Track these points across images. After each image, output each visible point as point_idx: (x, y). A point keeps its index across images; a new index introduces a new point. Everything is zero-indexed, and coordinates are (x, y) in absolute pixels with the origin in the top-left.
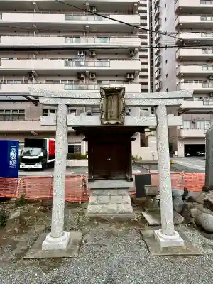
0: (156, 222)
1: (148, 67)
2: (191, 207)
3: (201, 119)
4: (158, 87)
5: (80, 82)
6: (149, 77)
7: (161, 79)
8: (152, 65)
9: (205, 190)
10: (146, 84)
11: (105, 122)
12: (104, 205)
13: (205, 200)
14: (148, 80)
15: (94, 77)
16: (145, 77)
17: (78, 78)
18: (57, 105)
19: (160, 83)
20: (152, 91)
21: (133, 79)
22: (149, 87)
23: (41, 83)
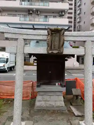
0: (80, 114)
1: (73, 7)
4: (78, 20)
5: (30, 16)
6: (73, 13)
7: (81, 15)
8: (75, 5)
10: (71, 18)
12: (47, 102)
14: (73, 16)
15: (39, 13)
16: (71, 13)
17: (29, 13)
18: (17, 39)
19: (80, 17)
20: (75, 23)
21: (63, 15)
22: (73, 20)
23: (4, 16)
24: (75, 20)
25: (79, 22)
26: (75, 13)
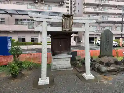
2: (95, 64)
3: (93, 26)
4: (74, 9)
5: (36, 4)
6: (70, 4)
7: (76, 5)
9: (100, 57)
10: (68, 7)
11: (64, 30)
12: (59, 65)
13: (100, 61)
15: (43, 2)
16: (68, 3)
17: (35, 3)
18: (42, 22)
19: (75, 7)
20: (71, 11)
21: (63, 5)
22: (69, 9)
23: (13, 4)
24: (71, 9)
25: (74, 11)
26: (71, 3)
